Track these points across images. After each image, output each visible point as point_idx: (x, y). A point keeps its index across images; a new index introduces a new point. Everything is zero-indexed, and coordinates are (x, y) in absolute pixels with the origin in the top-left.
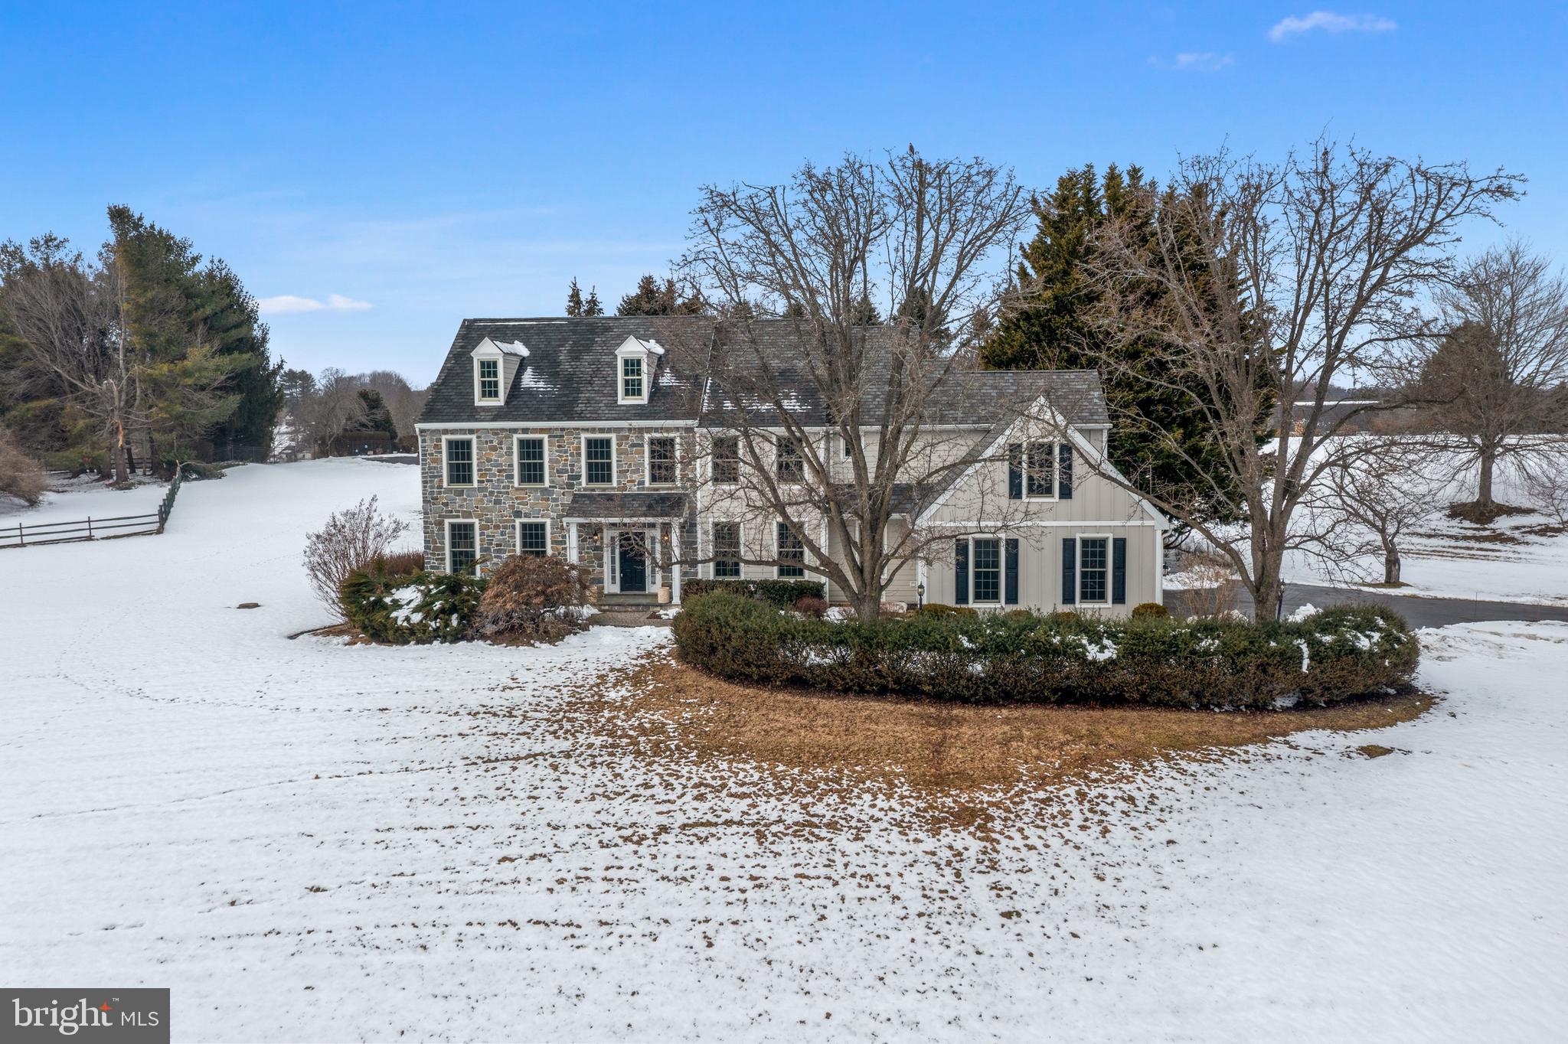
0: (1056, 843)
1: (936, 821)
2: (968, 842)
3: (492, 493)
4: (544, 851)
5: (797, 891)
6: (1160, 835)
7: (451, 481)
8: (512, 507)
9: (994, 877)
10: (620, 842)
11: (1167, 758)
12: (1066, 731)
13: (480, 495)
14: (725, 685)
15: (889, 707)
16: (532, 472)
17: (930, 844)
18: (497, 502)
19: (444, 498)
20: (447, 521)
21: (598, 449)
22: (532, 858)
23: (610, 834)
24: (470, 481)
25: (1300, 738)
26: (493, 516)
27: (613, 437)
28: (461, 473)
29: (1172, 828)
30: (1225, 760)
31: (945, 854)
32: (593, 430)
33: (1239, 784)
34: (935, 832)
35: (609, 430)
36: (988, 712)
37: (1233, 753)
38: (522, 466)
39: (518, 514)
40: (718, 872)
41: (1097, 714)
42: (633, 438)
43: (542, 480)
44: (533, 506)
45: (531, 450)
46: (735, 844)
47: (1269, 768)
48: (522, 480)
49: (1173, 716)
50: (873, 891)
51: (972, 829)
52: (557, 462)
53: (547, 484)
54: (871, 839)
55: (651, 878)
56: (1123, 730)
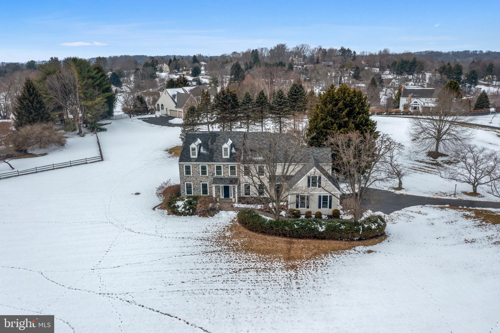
0: (308, 273)
1: (288, 268)
2: (293, 273)
3: (195, 177)
4: (220, 274)
5: (264, 283)
6: (326, 272)
7: (186, 174)
8: (200, 180)
9: (297, 280)
10: (233, 272)
11: (331, 253)
12: (314, 246)
13: (193, 177)
14: (249, 231)
15: (281, 239)
16: (204, 173)
17: (286, 273)
18: (196, 179)
19: (185, 178)
20: (185, 183)
21: (219, 168)
22: (218, 276)
23: (231, 271)
24: (190, 174)
25: (357, 248)
26: (195, 182)
27: (222, 165)
28: (188, 172)
29: (329, 271)
30: (342, 254)
31: (289, 275)
32: (217, 164)
33: (343, 260)
34: (287, 271)
35: (221, 164)
36: (300, 240)
37: (344, 252)
38: (202, 171)
39: (201, 182)
40: (250, 279)
41: (320, 241)
42: (226, 166)
43: (206, 174)
44: (204, 180)
45: (204, 168)
46: (253, 273)
47: (349, 256)
48: (202, 174)
49: (335, 242)
50: (276, 283)
51: (294, 270)
52: (210, 171)
53: (207, 175)
54: (276, 272)
55: (239, 280)
56: (324, 246)
